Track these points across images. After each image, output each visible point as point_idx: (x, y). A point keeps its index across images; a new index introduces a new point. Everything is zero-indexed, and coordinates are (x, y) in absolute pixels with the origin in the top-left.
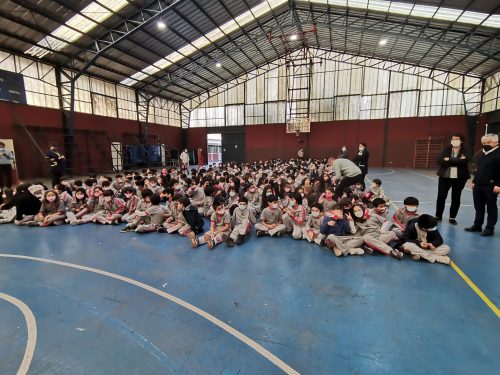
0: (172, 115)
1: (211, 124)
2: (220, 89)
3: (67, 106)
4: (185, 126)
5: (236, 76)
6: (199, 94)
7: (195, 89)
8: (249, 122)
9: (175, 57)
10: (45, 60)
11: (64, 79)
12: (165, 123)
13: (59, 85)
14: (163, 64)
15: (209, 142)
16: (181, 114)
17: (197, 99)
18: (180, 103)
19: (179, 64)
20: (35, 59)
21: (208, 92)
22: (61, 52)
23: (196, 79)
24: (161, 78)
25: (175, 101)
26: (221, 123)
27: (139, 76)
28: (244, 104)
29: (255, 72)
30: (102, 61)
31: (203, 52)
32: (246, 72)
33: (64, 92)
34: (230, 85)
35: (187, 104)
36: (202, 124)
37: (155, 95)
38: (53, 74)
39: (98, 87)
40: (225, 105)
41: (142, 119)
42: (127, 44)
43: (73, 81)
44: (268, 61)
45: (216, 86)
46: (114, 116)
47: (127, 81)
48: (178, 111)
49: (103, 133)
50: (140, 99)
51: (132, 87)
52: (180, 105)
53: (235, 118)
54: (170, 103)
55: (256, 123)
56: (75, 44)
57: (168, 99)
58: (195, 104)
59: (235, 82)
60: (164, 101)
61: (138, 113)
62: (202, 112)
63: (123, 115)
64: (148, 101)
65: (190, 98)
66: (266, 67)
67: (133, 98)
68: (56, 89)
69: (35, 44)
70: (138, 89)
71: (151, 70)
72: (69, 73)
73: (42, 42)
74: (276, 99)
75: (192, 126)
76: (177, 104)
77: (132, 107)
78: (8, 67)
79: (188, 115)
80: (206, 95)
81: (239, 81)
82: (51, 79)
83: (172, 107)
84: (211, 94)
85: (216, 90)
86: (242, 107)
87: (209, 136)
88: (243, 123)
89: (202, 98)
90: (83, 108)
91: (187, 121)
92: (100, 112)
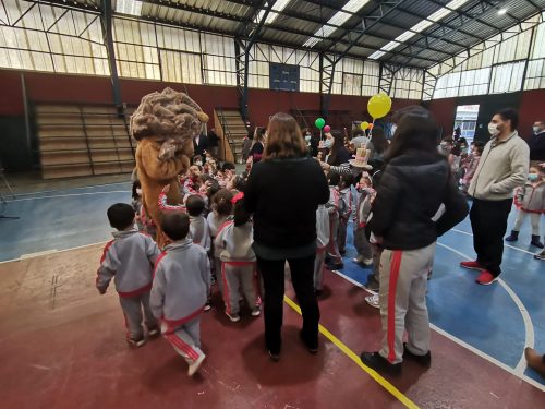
0: (414, 85)
1: (465, 92)
2: (488, 44)
3: (325, 89)
4: (426, 98)
5: (520, 20)
6: (453, 55)
7: (452, 48)
8: (531, 85)
9: (440, 14)
10: (314, 49)
11: (326, 63)
12: (405, 97)
13: (321, 70)
14: (422, 26)
15: (457, 116)
16: (423, 84)
17: (450, 61)
18: (425, 69)
20: (309, 50)
21: (468, 50)
22: (328, 38)
23: (457, 37)
24: (414, 44)
25: (418, 68)
26: (482, 91)
27: (390, 46)
28: (527, 60)
30: (364, 38)
33: (325, 76)
34: (506, 35)
35: (434, 70)
36: (452, 94)
37: (400, 65)
38: (318, 60)
39: (349, 66)
40: (493, 65)
42: (394, 15)
43: (334, 64)
45: (483, 40)
46: (358, 94)
47: (377, 55)
48: (421, 81)
49: (347, 112)
50: (384, 73)
51: (378, 61)
52: (425, 72)
53: (507, 81)
54: (414, 71)
56: (343, 26)
57: (412, 67)
58: (445, 68)
59: (517, 28)
60: (407, 70)
61: (380, 88)
62: (454, 78)
63: (366, 92)
64: (394, 73)
65: (440, 62)
67: (377, 72)
68: (318, 74)
69: (312, 35)
70: (382, 63)
71: (406, 36)
72: (331, 57)
73: (319, 33)
75: (435, 97)
76: (421, 72)
77: (375, 81)
78: (292, 61)
79: (433, 83)
80: (465, 54)
81: (524, 26)
82: (316, 65)
83: (415, 76)
84: (472, 52)
85: (481, 46)
86: (524, 64)
87: (460, 109)
88: (519, 89)
89: (458, 60)
90: (336, 90)
91: (430, 92)
92: (348, 92)
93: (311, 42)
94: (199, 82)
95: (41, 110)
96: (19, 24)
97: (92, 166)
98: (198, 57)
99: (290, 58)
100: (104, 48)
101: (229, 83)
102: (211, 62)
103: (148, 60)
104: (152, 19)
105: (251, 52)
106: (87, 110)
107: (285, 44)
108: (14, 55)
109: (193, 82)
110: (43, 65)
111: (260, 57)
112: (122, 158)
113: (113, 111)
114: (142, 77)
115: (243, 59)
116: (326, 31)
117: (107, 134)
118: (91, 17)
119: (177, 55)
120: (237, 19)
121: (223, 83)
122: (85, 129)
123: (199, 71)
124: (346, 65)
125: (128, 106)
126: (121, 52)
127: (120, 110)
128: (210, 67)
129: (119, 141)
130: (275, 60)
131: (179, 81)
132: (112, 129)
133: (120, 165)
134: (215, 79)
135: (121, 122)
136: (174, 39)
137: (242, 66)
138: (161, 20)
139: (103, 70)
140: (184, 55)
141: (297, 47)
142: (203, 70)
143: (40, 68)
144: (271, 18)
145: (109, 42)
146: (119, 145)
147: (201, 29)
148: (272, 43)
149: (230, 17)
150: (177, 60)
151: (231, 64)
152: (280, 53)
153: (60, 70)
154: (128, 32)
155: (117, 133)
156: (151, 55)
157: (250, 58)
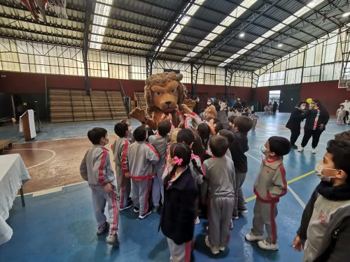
0: (246, 79)
1: (273, 84)
2: (283, 59)
3: (194, 82)
4: (254, 86)
5: (297, 48)
6: (266, 64)
7: (264, 61)
8: (306, 80)
9: (250, 46)
10: (188, 62)
11: (194, 69)
12: (241, 86)
13: (192, 72)
14: (242, 51)
15: (270, 96)
16: (252, 78)
17: (265, 68)
18: (253, 71)
19: (253, 50)
20: (185, 63)
21: (273, 61)
22: (194, 57)
23: (264, 56)
24: (241, 59)
25: (248, 71)
26: (281, 83)
27: (229, 61)
28: (303, 67)
29: (315, 42)
30: (212, 57)
31: (270, 39)
32: (307, 43)
33: (194, 75)
34: (292, 55)
35: (257, 72)
36: (267, 84)
37: (236, 69)
38: (190, 67)
39: (208, 70)
40: (286, 70)
41: (227, 84)
42: (225, 47)
43: (198, 70)
44: (327, 32)
45: (280, 57)
46: (213, 84)
47: (222, 65)
48: (250, 77)
49: (207, 93)
50: (228, 73)
51: (225, 67)
52: (252, 73)
53: (294, 78)
54: (246, 72)
55: (312, 81)
56: (200, 52)
57: (244, 70)
58: (262, 71)
59: (296, 52)
60: (242, 72)
61: (226, 81)
62: (267, 76)
63: (218, 83)
64: (232, 74)
65: (260, 68)
66: (326, 37)
67: (224, 73)
68: (191, 74)
69: (185, 56)
70: (226, 68)
71: (235, 56)
72: (196, 66)
73: (188, 55)
74: (333, 61)
75: (258, 86)
76: (250, 73)
77: (223, 78)
78: (176, 68)
79: (257, 79)
80: (272, 64)
81: (300, 50)
82: (189, 70)
83: (247, 75)
84: (275, 63)
85: (280, 60)
86: (301, 69)
87: (271, 92)
88: (300, 82)
89: (269, 67)
90: (200, 82)
91: (256, 83)
92: (207, 83)
93: (185, 59)
94: (127, 78)
95: (52, 91)
96: (47, 55)
97: (73, 117)
98: (127, 67)
99: (175, 67)
100: (83, 64)
101: (143, 79)
102: (134, 69)
103: (103, 68)
104: (106, 50)
105: (154, 63)
106: (73, 92)
107: (172, 60)
108: (43, 68)
109: (124, 78)
110: (55, 71)
111: (159, 66)
112: (88, 114)
113: (85, 92)
114: (100, 76)
115: (149, 67)
116: (192, 54)
117: (81, 102)
118: (78, 50)
119: (117, 66)
120: (147, 50)
121: (140, 79)
122: (71, 100)
123: (127, 73)
124: (206, 70)
125: (92, 90)
126: (91, 65)
127: (88, 91)
128: (133, 71)
129: (87, 106)
130: (167, 68)
131: (117, 78)
132: (84, 100)
133: (86, 117)
134: (135, 77)
135: (88, 97)
136: (116, 59)
137: (149, 71)
138: (110, 51)
139: (81, 73)
140: (120, 67)
141: (179, 61)
142: (130, 73)
143: (53, 73)
144: (163, 49)
145: (85, 61)
146: (86, 108)
147: (129, 54)
148: (165, 59)
149: (143, 49)
150: (117, 69)
151: (144, 70)
152: (169, 65)
153: (62, 73)
154: (95, 56)
155: (86, 102)
156: (105, 66)
157: (153, 67)
